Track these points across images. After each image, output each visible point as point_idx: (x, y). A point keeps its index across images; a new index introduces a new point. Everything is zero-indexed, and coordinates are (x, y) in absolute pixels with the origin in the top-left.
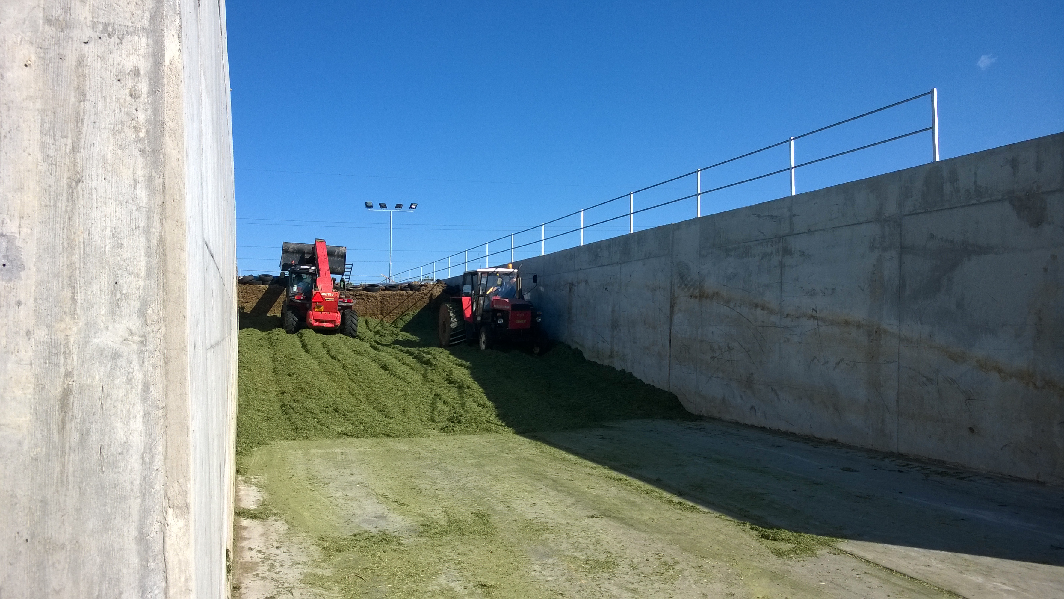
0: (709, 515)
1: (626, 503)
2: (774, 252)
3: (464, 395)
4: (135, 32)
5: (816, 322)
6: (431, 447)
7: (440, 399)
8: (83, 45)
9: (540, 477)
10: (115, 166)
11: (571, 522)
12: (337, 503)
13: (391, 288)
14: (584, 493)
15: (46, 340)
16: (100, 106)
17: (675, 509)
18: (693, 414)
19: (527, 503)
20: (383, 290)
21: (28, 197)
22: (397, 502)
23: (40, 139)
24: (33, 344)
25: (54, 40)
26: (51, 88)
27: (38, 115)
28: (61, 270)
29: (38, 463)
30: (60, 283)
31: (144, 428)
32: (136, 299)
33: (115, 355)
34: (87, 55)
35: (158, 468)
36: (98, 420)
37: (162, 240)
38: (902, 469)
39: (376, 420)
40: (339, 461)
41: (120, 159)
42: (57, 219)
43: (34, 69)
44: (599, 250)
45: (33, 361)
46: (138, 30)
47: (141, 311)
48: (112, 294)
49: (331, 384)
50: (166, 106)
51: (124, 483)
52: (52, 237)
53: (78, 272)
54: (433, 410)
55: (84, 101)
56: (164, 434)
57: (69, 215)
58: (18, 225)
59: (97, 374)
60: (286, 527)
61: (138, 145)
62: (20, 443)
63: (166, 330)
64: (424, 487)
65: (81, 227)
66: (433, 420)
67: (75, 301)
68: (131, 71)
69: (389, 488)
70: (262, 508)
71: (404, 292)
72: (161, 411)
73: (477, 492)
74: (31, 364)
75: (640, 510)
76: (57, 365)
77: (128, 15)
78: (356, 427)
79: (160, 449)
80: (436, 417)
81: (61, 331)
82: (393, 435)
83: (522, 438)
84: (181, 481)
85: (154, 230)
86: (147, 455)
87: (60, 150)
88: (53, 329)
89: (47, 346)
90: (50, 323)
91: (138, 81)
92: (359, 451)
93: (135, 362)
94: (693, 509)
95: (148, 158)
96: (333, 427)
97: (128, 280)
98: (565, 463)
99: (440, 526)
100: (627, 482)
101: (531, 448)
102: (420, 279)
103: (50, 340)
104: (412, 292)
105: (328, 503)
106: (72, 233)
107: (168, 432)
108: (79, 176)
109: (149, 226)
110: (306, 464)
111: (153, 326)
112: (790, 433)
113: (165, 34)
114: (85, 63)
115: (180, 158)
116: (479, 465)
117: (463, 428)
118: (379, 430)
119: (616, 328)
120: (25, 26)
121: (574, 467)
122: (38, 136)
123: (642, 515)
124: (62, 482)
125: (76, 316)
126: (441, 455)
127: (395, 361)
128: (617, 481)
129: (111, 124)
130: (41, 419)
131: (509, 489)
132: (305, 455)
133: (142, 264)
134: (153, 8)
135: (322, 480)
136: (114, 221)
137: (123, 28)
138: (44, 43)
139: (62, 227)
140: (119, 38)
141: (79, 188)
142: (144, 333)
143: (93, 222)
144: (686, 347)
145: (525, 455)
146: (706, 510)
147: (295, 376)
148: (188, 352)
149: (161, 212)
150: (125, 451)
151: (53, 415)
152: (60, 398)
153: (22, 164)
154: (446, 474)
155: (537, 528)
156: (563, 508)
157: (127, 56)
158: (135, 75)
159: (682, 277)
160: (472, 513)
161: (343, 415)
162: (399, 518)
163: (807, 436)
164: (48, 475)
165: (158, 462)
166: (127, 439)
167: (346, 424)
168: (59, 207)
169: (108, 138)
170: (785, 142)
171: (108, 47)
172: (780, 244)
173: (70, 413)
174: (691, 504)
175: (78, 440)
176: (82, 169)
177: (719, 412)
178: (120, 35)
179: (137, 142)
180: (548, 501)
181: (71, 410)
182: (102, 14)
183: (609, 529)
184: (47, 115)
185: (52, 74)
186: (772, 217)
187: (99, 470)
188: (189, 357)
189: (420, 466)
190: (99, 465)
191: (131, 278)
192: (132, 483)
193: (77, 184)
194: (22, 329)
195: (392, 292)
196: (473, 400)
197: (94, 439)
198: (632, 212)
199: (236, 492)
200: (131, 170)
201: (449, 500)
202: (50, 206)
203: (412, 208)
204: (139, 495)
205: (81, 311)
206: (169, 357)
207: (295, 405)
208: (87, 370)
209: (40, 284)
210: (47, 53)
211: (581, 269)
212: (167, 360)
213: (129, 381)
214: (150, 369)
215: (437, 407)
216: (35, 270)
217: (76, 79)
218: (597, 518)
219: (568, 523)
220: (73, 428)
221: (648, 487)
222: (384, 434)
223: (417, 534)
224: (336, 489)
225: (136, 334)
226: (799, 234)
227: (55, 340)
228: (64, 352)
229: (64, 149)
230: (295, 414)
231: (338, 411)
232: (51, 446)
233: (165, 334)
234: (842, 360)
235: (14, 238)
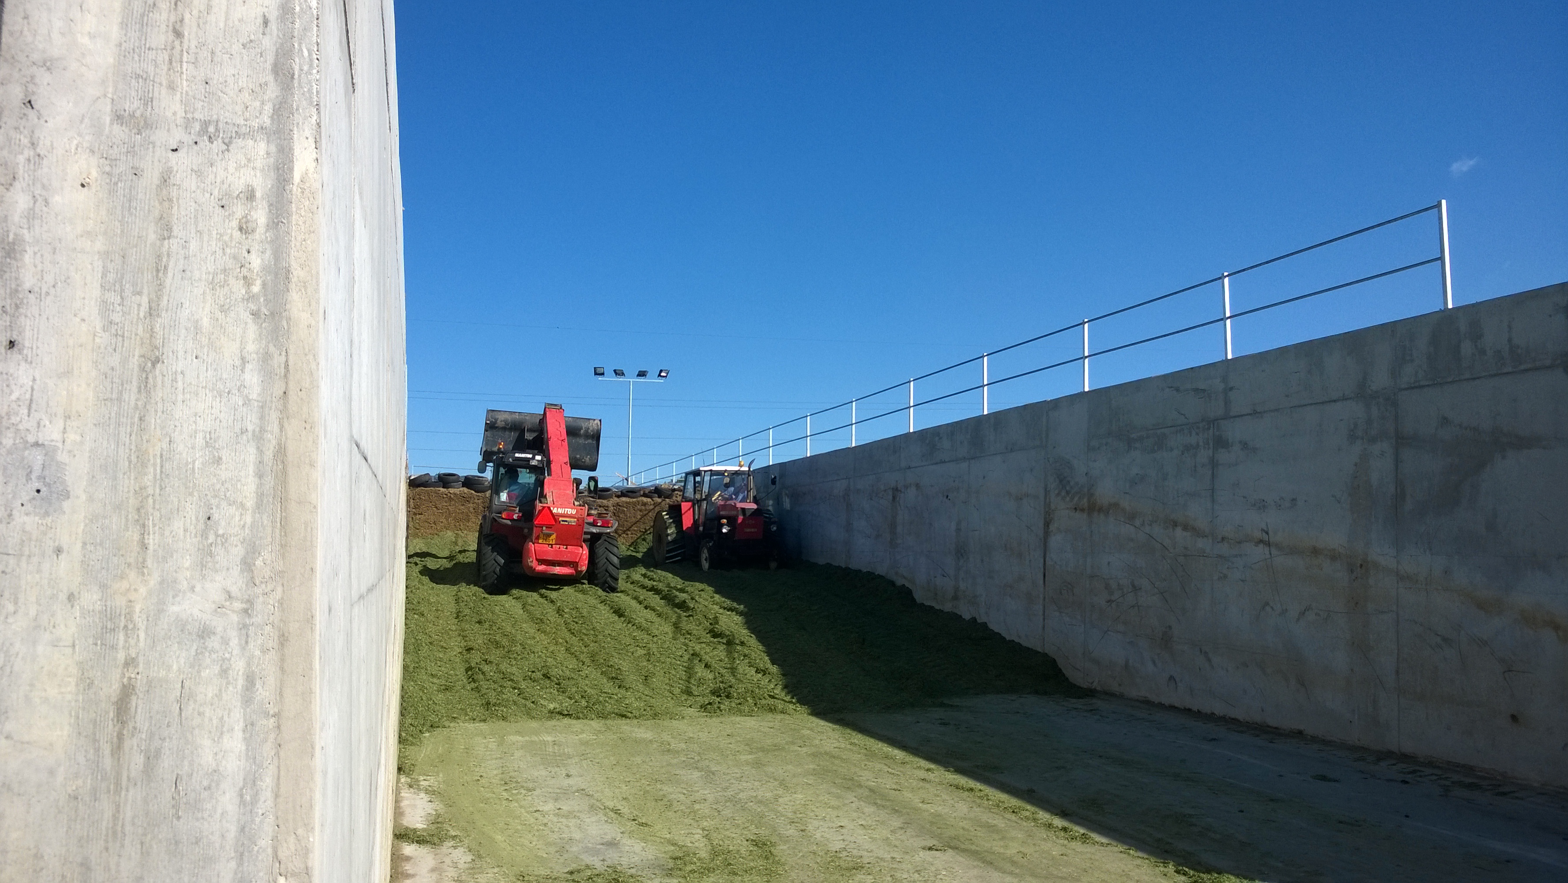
0: (1109, 848)
1: (981, 826)
2: (1201, 444)
3: (736, 655)
4: (250, 134)
5: (1267, 550)
6: (687, 734)
7: (700, 661)
8: (170, 153)
9: (851, 784)
10: (213, 337)
11: (898, 856)
12: (545, 821)
13: (630, 494)
14: (916, 809)
15: (98, 607)
16: (193, 246)
17: (1057, 838)
18: (1079, 687)
19: (831, 825)
20: (618, 497)
21: (79, 386)
22: (634, 820)
23: (100, 298)
24: (78, 614)
25: (126, 146)
26: (120, 218)
27: (98, 260)
28: (124, 499)
29: (78, 803)
30: (123, 520)
31: (244, 748)
32: (239, 544)
33: (203, 632)
34: (175, 169)
35: (264, 812)
36: (174, 734)
37: (281, 451)
38: (1409, 778)
39: (605, 693)
40: (549, 755)
41: (221, 327)
42: (121, 420)
43: (94, 190)
44: (937, 438)
45: (77, 642)
46: (253, 132)
47: (245, 563)
48: (202, 536)
49: (540, 636)
50: (293, 246)
51: (210, 836)
52: (112, 447)
53: (150, 501)
54: (689, 678)
55: (169, 238)
56: (275, 758)
57: (140, 414)
58: (62, 428)
59: (175, 662)
60: (469, 858)
61: (249, 305)
62: (52, 772)
63: (284, 591)
64: (675, 797)
65: (159, 432)
66: (689, 693)
67: (144, 547)
68: (241, 192)
69: (624, 799)
70: (433, 827)
71: (649, 500)
72: (272, 720)
73: (755, 807)
74: (74, 646)
75: (1003, 838)
76: (113, 647)
77: (239, 109)
78: (576, 702)
79: (267, 782)
80: (694, 688)
81: (121, 594)
82: (629, 715)
83: (822, 723)
84: (300, 832)
85: (269, 435)
86: (249, 790)
87: (129, 314)
88: (109, 590)
89: (100, 618)
90: (106, 582)
91: (252, 207)
92: (580, 740)
93: (234, 642)
94: (1084, 838)
95: (264, 325)
96: (542, 702)
97: (227, 514)
98: (887, 761)
99: (699, 859)
100: (982, 794)
101: (837, 737)
102: (672, 480)
103: (104, 608)
104: (659, 500)
105: (532, 820)
106: (145, 441)
107: (282, 754)
108: (157, 353)
109: (262, 430)
110: (501, 758)
111: (263, 586)
112: (1230, 718)
113: (295, 136)
114: (172, 181)
115: (313, 323)
116: (758, 764)
117: (733, 705)
118: (609, 708)
119: (962, 555)
120: (83, 126)
121: (901, 769)
122: (96, 292)
123: (1006, 847)
124: (115, 833)
125: (145, 571)
126: (700, 747)
127: (634, 603)
128: (967, 793)
129: (209, 273)
130: (85, 734)
131: (803, 802)
132: (500, 744)
133: (249, 488)
134: (277, 97)
135: (525, 785)
136: (209, 422)
137: (231, 127)
138: (111, 152)
139: (128, 431)
140: (224, 143)
141: (157, 372)
142: (249, 596)
143: (177, 424)
144: (1069, 586)
145: (827, 749)
146: (1104, 840)
147: (487, 625)
148: (318, 626)
149: (281, 408)
150: (214, 785)
151: (104, 728)
152: (116, 700)
153: (71, 335)
154: (709, 775)
155: (847, 865)
156: (886, 833)
157: (236, 169)
158: (247, 198)
159: (1062, 481)
160: (747, 840)
161: (556, 684)
162: (638, 847)
163: (1257, 723)
164: (93, 823)
165: (265, 802)
166: (217, 765)
167: (561, 698)
168: (124, 401)
169: (204, 293)
170: (1216, 280)
171: (207, 156)
172: (1211, 431)
173: (131, 725)
174: (1082, 831)
175: (142, 767)
176: (163, 342)
177: (1120, 685)
178: (227, 137)
179: (248, 300)
180: (863, 823)
181: (133, 720)
182: (200, 107)
183: (957, 869)
184: (111, 261)
185: (122, 198)
186: (1196, 390)
187: (173, 816)
188: (318, 633)
189: (669, 765)
190: (173, 806)
191: (232, 510)
192: (223, 836)
193: (154, 365)
194: (62, 591)
195: (631, 500)
196: (749, 663)
197: (166, 765)
198: (985, 383)
199: (397, 801)
200: (238, 342)
201: (713, 818)
202: (111, 399)
203: (661, 376)
204: (233, 855)
205: (153, 563)
206: (286, 635)
207: (486, 668)
208: (160, 654)
209: (91, 521)
210: (116, 166)
211: (909, 468)
212: (283, 639)
213: (224, 672)
214: (257, 653)
215: (696, 673)
216: (84, 498)
217: (157, 204)
218: (937, 850)
219: (893, 858)
220: (135, 748)
221: (1014, 802)
222: (617, 714)
223: (664, 873)
224: (543, 799)
225: (237, 599)
226: (1238, 416)
227: (111, 608)
228: (126, 627)
229: (136, 312)
230: (486, 682)
231: (549, 678)
232: (99, 777)
233: (282, 598)
234: (1308, 609)
235: (55, 449)
